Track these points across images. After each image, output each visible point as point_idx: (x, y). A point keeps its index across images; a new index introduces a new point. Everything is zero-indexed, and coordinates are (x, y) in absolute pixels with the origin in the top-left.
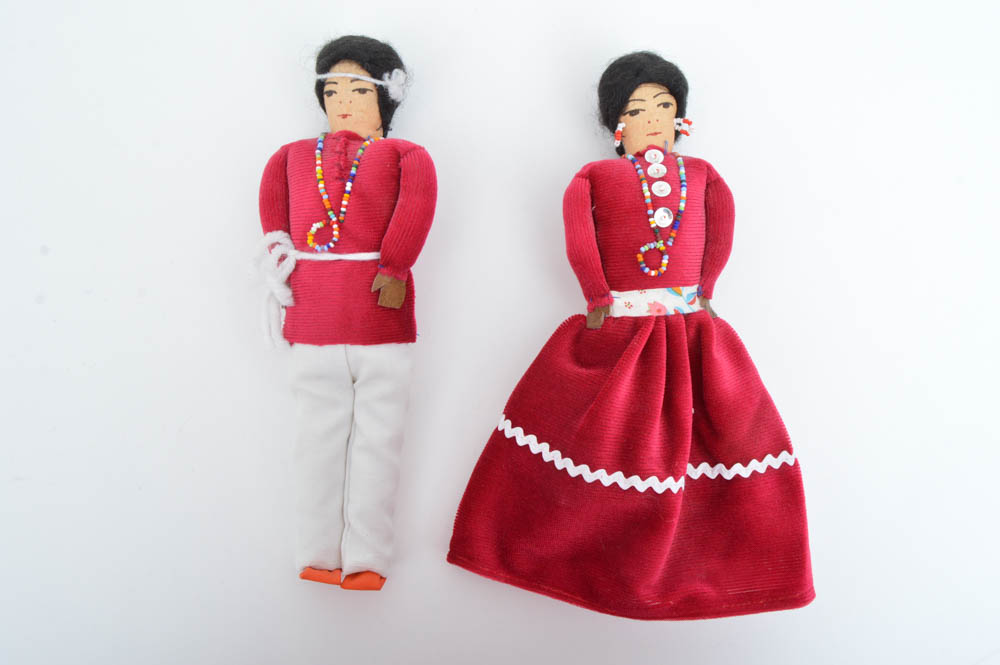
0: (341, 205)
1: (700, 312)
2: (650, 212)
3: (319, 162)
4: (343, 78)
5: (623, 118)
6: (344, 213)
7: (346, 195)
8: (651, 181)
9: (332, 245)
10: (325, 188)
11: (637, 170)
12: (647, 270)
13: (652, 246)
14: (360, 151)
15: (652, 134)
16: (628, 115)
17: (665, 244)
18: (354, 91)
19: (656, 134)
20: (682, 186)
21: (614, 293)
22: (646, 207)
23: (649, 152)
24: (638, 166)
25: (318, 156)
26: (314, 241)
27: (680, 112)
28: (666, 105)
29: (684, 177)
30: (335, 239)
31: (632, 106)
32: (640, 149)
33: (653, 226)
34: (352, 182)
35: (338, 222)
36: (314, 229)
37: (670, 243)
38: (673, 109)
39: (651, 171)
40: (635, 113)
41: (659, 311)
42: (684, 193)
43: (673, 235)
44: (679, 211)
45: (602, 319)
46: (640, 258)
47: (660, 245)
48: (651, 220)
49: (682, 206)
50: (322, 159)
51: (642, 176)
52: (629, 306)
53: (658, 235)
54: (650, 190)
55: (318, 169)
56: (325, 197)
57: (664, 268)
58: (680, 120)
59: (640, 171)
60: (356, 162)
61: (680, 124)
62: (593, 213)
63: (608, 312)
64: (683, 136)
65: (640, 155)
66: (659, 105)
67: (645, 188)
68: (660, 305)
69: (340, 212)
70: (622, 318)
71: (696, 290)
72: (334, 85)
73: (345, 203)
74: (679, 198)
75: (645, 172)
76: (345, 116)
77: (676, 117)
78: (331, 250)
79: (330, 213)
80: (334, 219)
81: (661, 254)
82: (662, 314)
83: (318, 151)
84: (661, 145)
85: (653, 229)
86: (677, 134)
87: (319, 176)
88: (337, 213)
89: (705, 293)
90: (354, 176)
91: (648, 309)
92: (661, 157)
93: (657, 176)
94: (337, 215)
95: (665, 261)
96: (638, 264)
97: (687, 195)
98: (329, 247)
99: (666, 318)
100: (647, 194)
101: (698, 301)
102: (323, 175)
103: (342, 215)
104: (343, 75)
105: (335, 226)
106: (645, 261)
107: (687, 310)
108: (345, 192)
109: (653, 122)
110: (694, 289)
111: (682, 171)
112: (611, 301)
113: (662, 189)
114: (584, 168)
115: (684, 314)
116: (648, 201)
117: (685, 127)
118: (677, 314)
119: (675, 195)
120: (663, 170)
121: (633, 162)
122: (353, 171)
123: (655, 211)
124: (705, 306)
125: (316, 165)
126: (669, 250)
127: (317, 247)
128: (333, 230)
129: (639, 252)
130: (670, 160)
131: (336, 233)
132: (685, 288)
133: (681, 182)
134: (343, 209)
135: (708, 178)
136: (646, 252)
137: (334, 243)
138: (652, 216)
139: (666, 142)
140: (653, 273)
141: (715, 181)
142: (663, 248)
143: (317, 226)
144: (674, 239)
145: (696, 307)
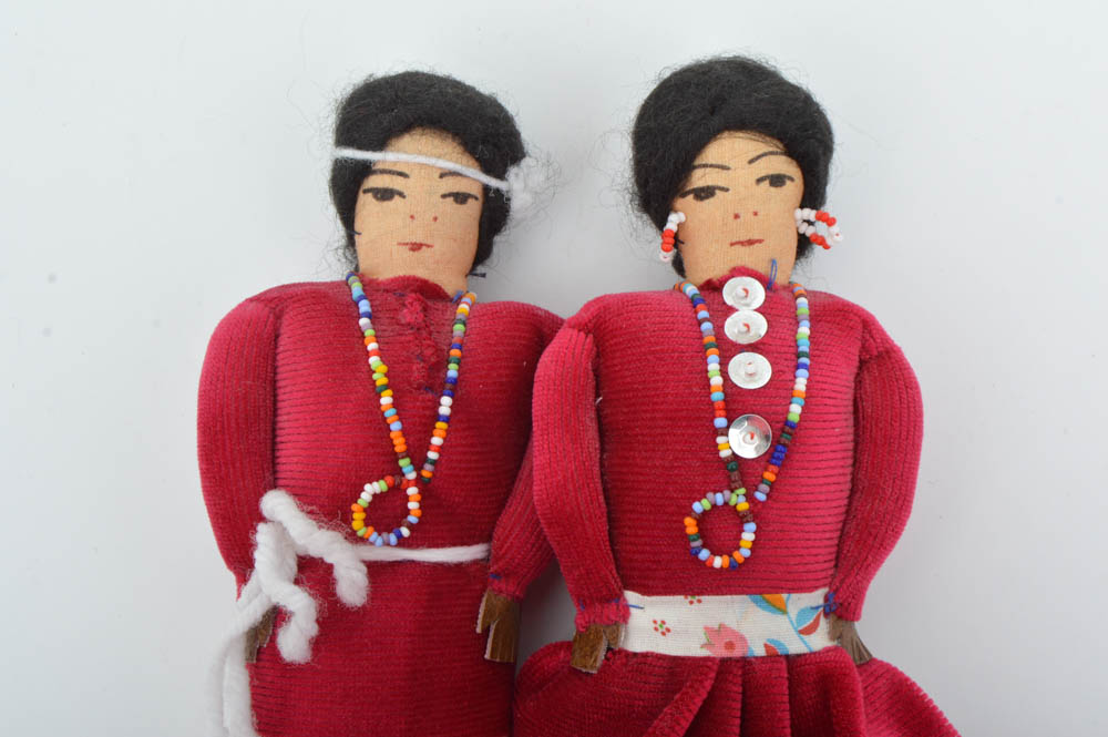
0: (428, 446)
1: (827, 650)
2: (720, 422)
3: (372, 346)
4: (422, 166)
5: (680, 203)
6: (434, 463)
7: (441, 425)
8: (728, 350)
9: (405, 532)
10: (394, 405)
11: (700, 323)
12: (704, 554)
13: (719, 499)
14: (459, 328)
15: (742, 243)
16: (691, 197)
17: (749, 497)
18: (444, 196)
19: (751, 242)
20: (798, 367)
21: (632, 597)
22: (711, 411)
23: (731, 282)
24: (703, 314)
25: (369, 333)
26: (367, 523)
27: (813, 195)
28: (777, 180)
29: (804, 346)
30: (413, 519)
31: (699, 179)
32: (714, 273)
33: (724, 453)
34: (452, 396)
35: (419, 481)
36: (366, 497)
37: (761, 496)
38: (794, 189)
39: (732, 328)
40: (705, 193)
41: (730, 646)
42: (801, 384)
43: (770, 476)
44: (786, 422)
45: (602, 654)
46: (691, 526)
47: (739, 500)
48: (720, 440)
49: (795, 411)
50: (377, 338)
51: (709, 338)
52: (663, 629)
53: (735, 476)
54: (724, 373)
55: (374, 361)
56: (396, 426)
57: (745, 552)
58: (809, 214)
59: (707, 326)
60: (455, 353)
61: (810, 223)
62: (598, 410)
63: (617, 638)
64: (818, 249)
65: (713, 288)
66: (759, 181)
67: (713, 366)
68: (734, 633)
69: (426, 459)
70: (645, 655)
71: (821, 601)
72: (400, 178)
73: (437, 441)
74: (789, 396)
75: (719, 330)
76: (416, 247)
77: (802, 207)
78: (403, 543)
79: (404, 463)
80: (412, 476)
81: (740, 520)
82: (737, 653)
83: (364, 322)
84: (762, 269)
85: (724, 462)
86: (804, 244)
87: (380, 378)
88: (418, 465)
89: (843, 609)
90: (455, 382)
91: (704, 640)
92: (759, 294)
93: (744, 340)
94: (418, 467)
95: (748, 536)
96: (686, 538)
97: (808, 387)
98: (400, 536)
99: (745, 663)
100: (716, 380)
101: (824, 624)
102: (386, 375)
103: (428, 467)
104: (422, 159)
105: (412, 491)
106: (702, 533)
107: (795, 646)
108: (437, 417)
109: (746, 216)
110: (817, 597)
111: (804, 330)
112: (624, 613)
113: (752, 372)
114: (587, 306)
115: (787, 657)
116: (717, 396)
117: (821, 229)
118: (773, 657)
119: (779, 387)
120: (760, 326)
121: (694, 302)
122: (453, 371)
123: (730, 422)
124: (840, 637)
125: (368, 354)
126: (757, 512)
127: (374, 536)
128: (407, 498)
129: (690, 512)
130: (778, 305)
131: (413, 505)
132: (794, 596)
133: (798, 355)
134: (432, 455)
135: (864, 348)
136: (705, 513)
137: (411, 527)
138: (725, 432)
139: (773, 262)
140: (718, 562)
141: (880, 356)
142: (743, 506)
143: (371, 489)
144: (772, 485)
145: (820, 641)
